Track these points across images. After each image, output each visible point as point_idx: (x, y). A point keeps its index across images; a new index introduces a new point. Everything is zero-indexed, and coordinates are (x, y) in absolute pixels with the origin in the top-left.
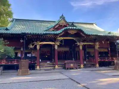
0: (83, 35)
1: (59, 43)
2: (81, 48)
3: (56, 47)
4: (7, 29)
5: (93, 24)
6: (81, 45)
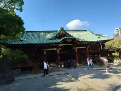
0: (77, 42)
1: (60, 48)
2: (76, 51)
3: (58, 52)
4: (21, 41)
5: (87, 30)
6: (76, 49)
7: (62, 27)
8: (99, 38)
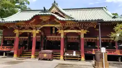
1: (38, 31)
4: (3, 20)
7: (55, 2)
8: (114, 17)
